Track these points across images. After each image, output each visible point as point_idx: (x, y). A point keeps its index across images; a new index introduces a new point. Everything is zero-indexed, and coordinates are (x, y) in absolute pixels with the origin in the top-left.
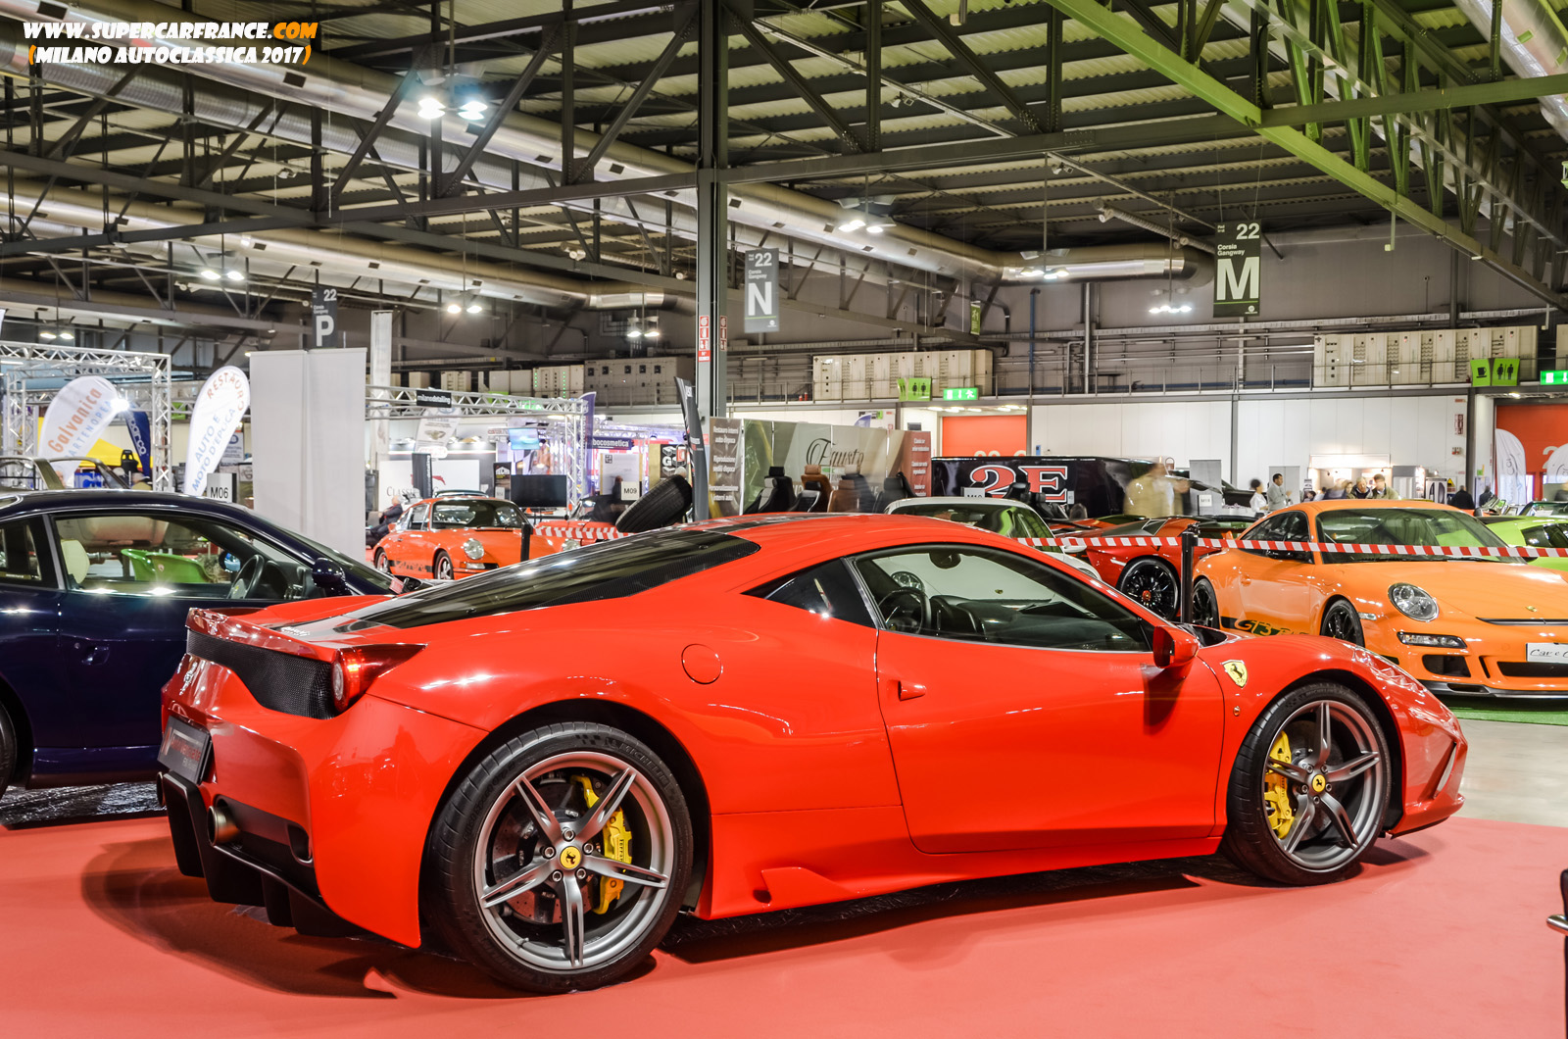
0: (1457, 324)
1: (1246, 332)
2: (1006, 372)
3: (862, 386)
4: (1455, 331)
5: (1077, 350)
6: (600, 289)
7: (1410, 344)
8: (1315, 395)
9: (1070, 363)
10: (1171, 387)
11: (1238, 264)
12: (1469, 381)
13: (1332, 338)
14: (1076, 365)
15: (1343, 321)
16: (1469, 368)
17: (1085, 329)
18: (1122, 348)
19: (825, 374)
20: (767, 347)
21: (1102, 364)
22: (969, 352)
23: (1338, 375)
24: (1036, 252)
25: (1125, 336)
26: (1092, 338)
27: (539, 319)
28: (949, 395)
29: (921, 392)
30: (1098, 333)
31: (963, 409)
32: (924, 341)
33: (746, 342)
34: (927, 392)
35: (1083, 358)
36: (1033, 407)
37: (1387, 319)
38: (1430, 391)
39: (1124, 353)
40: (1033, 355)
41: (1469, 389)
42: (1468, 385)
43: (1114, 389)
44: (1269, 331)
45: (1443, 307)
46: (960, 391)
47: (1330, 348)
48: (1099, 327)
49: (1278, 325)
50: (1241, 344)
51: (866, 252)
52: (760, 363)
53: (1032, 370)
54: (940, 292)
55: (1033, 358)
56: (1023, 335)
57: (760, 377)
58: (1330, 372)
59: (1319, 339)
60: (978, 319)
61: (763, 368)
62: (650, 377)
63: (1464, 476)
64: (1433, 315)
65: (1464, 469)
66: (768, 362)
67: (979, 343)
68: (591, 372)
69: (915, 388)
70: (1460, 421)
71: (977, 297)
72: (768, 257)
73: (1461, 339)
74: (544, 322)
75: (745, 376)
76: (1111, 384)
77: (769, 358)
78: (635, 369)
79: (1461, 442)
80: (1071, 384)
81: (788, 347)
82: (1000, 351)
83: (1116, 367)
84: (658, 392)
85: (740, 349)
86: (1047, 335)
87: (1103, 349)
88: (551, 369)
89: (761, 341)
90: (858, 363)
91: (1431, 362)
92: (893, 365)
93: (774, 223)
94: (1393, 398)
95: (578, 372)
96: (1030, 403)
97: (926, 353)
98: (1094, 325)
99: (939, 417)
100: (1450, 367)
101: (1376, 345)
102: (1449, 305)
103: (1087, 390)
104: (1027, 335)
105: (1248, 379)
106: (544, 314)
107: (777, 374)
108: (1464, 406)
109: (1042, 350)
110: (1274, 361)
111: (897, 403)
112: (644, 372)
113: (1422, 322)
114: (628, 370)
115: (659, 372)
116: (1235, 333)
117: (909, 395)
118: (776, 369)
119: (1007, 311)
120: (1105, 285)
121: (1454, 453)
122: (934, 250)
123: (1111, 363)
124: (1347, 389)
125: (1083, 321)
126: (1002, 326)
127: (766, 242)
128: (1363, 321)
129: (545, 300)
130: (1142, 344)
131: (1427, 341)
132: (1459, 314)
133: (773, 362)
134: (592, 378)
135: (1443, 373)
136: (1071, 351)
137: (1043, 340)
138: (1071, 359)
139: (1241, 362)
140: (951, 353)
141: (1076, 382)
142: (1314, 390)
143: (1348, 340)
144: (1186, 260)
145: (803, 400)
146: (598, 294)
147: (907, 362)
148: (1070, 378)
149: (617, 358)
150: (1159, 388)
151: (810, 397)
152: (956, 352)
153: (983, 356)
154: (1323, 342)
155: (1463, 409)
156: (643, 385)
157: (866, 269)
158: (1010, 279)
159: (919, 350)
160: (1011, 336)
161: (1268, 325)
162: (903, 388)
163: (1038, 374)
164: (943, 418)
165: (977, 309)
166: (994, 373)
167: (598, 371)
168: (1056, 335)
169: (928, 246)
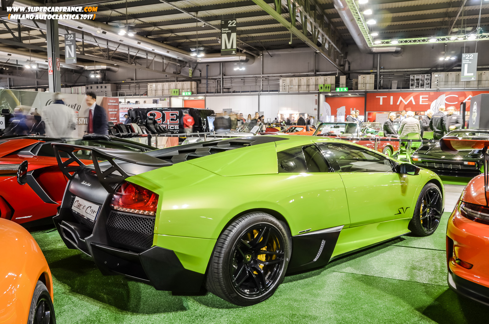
0: (316, 75)
1: (263, 77)
2: (200, 88)
3: (161, 91)
4: (315, 77)
5: (219, 82)
6: (88, 64)
7: (304, 80)
8: (280, 94)
9: (217, 85)
10: (242, 92)
11: (229, 35)
12: (318, 90)
13: (284, 79)
14: (219, 86)
15: (287, 74)
16: (318, 87)
17: (221, 76)
18: (230, 81)
19: (151, 88)
20: (136, 81)
21: (226, 86)
22: (190, 82)
23: (286, 89)
24: (194, 48)
25: (231, 78)
26: (223, 78)
27: (72, 73)
28: (184, 94)
29: (176, 93)
30: (224, 77)
31: (188, 98)
32: (178, 79)
33: (130, 80)
34: (178, 93)
35: (220, 84)
36: (206, 97)
37: (298, 74)
38: (309, 93)
39: (231, 83)
40: (208, 83)
41: (318, 92)
42: (318, 91)
43: (229, 92)
44: (269, 77)
45: (312, 71)
46: (187, 93)
47: (284, 81)
48: (225, 75)
49: (271, 75)
50: (262, 80)
51: (153, 51)
52: (135, 86)
53: (207, 87)
54: (179, 64)
55: (207, 84)
56: (204, 78)
57: (135, 89)
58: (284, 88)
59: (281, 79)
60: (191, 73)
61: (135, 87)
62: (104, 89)
63: (317, 116)
64: (310, 73)
65: (317, 114)
66: (137, 85)
67: (192, 79)
68: (87, 88)
69: (174, 92)
70: (316, 101)
71: (191, 66)
72: (72, 36)
73: (317, 79)
74: (74, 74)
75: (131, 89)
76: (228, 91)
77: (137, 84)
78: (99, 87)
79: (316, 107)
80: (217, 91)
81: (142, 81)
82: (199, 82)
83: (229, 87)
84: (106, 93)
85: (129, 82)
86: (211, 78)
87: (226, 81)
88: (76, 88)
89: (135, 79)
90: (160, 85)
91: (309, 85)
92: (169, 86)
93: (120, 40)
94: (300, 95)
95: (84, 88)
96: (205, 96)
97: (179, 82)
98: (223, 75)
99: (183, 100)
100: (314, 86)
101: (295, 80)
102: (314, 70)
103: (221, 92)
104: (206, 78)
105: (263, 90)
106: (73, 72)
107: (139, 88)
108: (317, 97)
109: (210, 82)
110: (270, 85)
111: (170, 96)
112: (102, 88)
113: (307, 75)
114: (97, 87)
115: (106, 88)
116: (260, 77)
117: (173, 94)
118: (139, 87)
119: (200, 71)
120: (226, 63)
121: (315, 110)
122: (175, 52)
123: (227, 85)
124: (288, 92)
125: (220, 74)
126: (199, 75)
127: (119, 46)
128: (292, 74)
129: (74, 68)
130: (236, 80)
131: (308, 80)
132: (316, 72)
133: (138, 85)
134: (87, 90)
135: (312, 88)
136: (217, 82)
137: (210, 79)
138: (217, 84)
139: (262, 85)
140: (185, 82)
141: (219, 91)
142: (280, 92)
143: (288, 79)
144: (246, 57)
145: (144, 95)
146: (87, 66)
147: (173, 85)
148: (217, 89)
149: (95, 84)
150: (239, 92)
151: (146, 95)
152: (186, 82)
153: (194, 84)
154: (282, 79)
155: (317, 98)
156: (102, 92)
157: (155, 57)
158: (200, 61)
159: (177, 82)
160: (201, 78)
161: (268, 75)
162: (171, 92)
163: (209, 88)
164: (184, 100)
165: (191, 70)
166: (197, 88)
167: (89, 88)
168: (213, 78)
169: (173, 50)
